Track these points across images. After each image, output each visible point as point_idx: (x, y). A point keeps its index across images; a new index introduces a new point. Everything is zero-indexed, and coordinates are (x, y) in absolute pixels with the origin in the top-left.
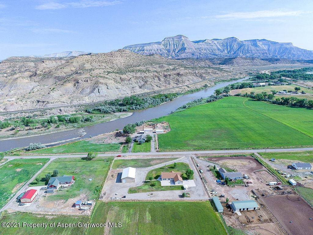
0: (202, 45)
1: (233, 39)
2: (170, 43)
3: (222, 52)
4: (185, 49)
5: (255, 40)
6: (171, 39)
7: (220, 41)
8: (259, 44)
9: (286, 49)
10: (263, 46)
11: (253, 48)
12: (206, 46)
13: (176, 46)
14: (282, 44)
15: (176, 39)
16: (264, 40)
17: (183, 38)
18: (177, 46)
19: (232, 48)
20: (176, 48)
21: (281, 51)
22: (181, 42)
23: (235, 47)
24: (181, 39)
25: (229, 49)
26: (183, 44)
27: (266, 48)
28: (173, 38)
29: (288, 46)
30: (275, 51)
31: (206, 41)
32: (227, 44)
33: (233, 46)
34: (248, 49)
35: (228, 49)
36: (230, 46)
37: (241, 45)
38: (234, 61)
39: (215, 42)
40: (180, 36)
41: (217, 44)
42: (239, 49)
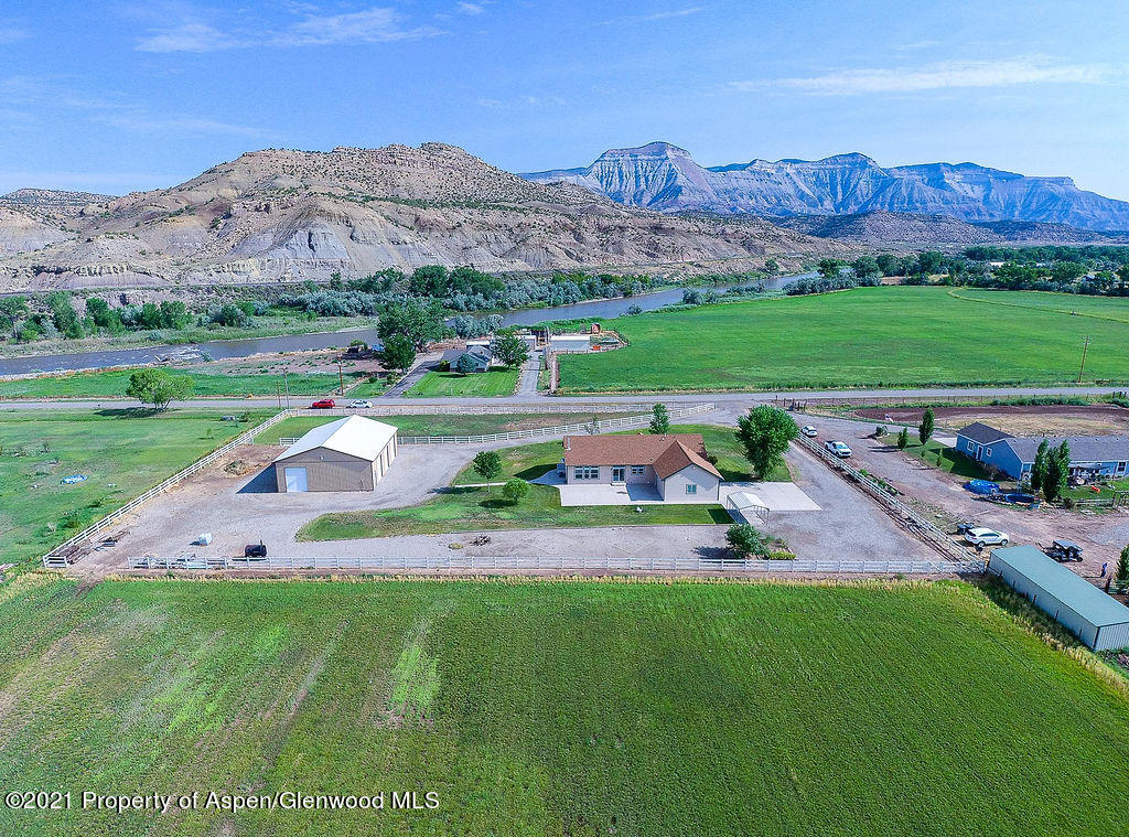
0: (742, 182)
1: (858, 162)
2: (624, 169)
3: (816, 206)
4: (678, 190)
5: (935, 168)
6: (627, 157)
7: (805, 166)
8: (952, 179)
9: (1053, 198)
10: (967, 187)
11: (930, 192)
12: (755, 185)
13: (643, 180)
14: (1036, 182)
15: (646, 158)
16: (968, 165)
17: (669, 153)
18: (647, 180)
19: (853, 194)
20: (643, 186)
21: (1034, 206)
22: (665, 168)
23: (864, 186)
24: (663, 157)
25: (840, 197)
26: (671, 175)
27: (977, 192)
28: (633, 153)
29: (1059, 190)
30: (1011, 205)
31: (756, 167)
32: (833, 178)
33: (855, 186)
34: (910, 196)
35: (835, 195)
36: (845, 187)
37: (884, 181)
38: (866, 222)
39: (790, 169)
40: (659, 148)
41: (795, 177)
42: (876, 195)
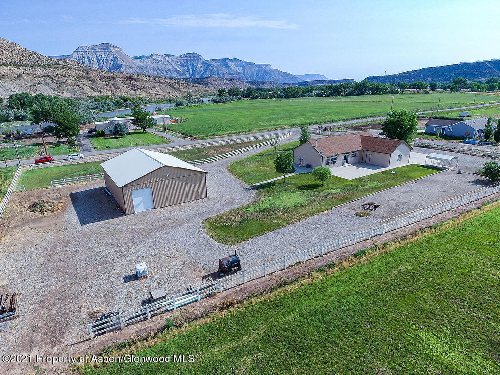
0: (149, 64)
1: (195, 56)
2: (90, 56)
3: (182, 75)
4: (120, 67)
5: (224, 60)
6: (91, 50)
7: (175, 57)
8: (231, 65)
9: (266, 72)
10: (237, 68)
11: (224, 70)
12: (155, 65)
13: (101, 61)
14: (259, 66)
15: (101, 50)
16: (235, 59)
17: (112, 49)
18: (103, 61)
19: (196, 70)
20: (102, 64)
21: (260, 75)
22: (111, 56)
23: (200, 68)
24: (109, 50)
25: (191, 72)
26: (115, 59)
27: (240, 70)
28: (94, 48)
29: (267, 69)
30: (252, 75)
31: (154, 57)
32: (187, 63)
33: (196, 67)
34: (218, 72)
35: (189, 71)
36: (193, 67)
37: (207, 65)
38: (208, 81)
39: (169, 59)
40: (107, 46)
41: (171, 62)
42: (205, 71)
